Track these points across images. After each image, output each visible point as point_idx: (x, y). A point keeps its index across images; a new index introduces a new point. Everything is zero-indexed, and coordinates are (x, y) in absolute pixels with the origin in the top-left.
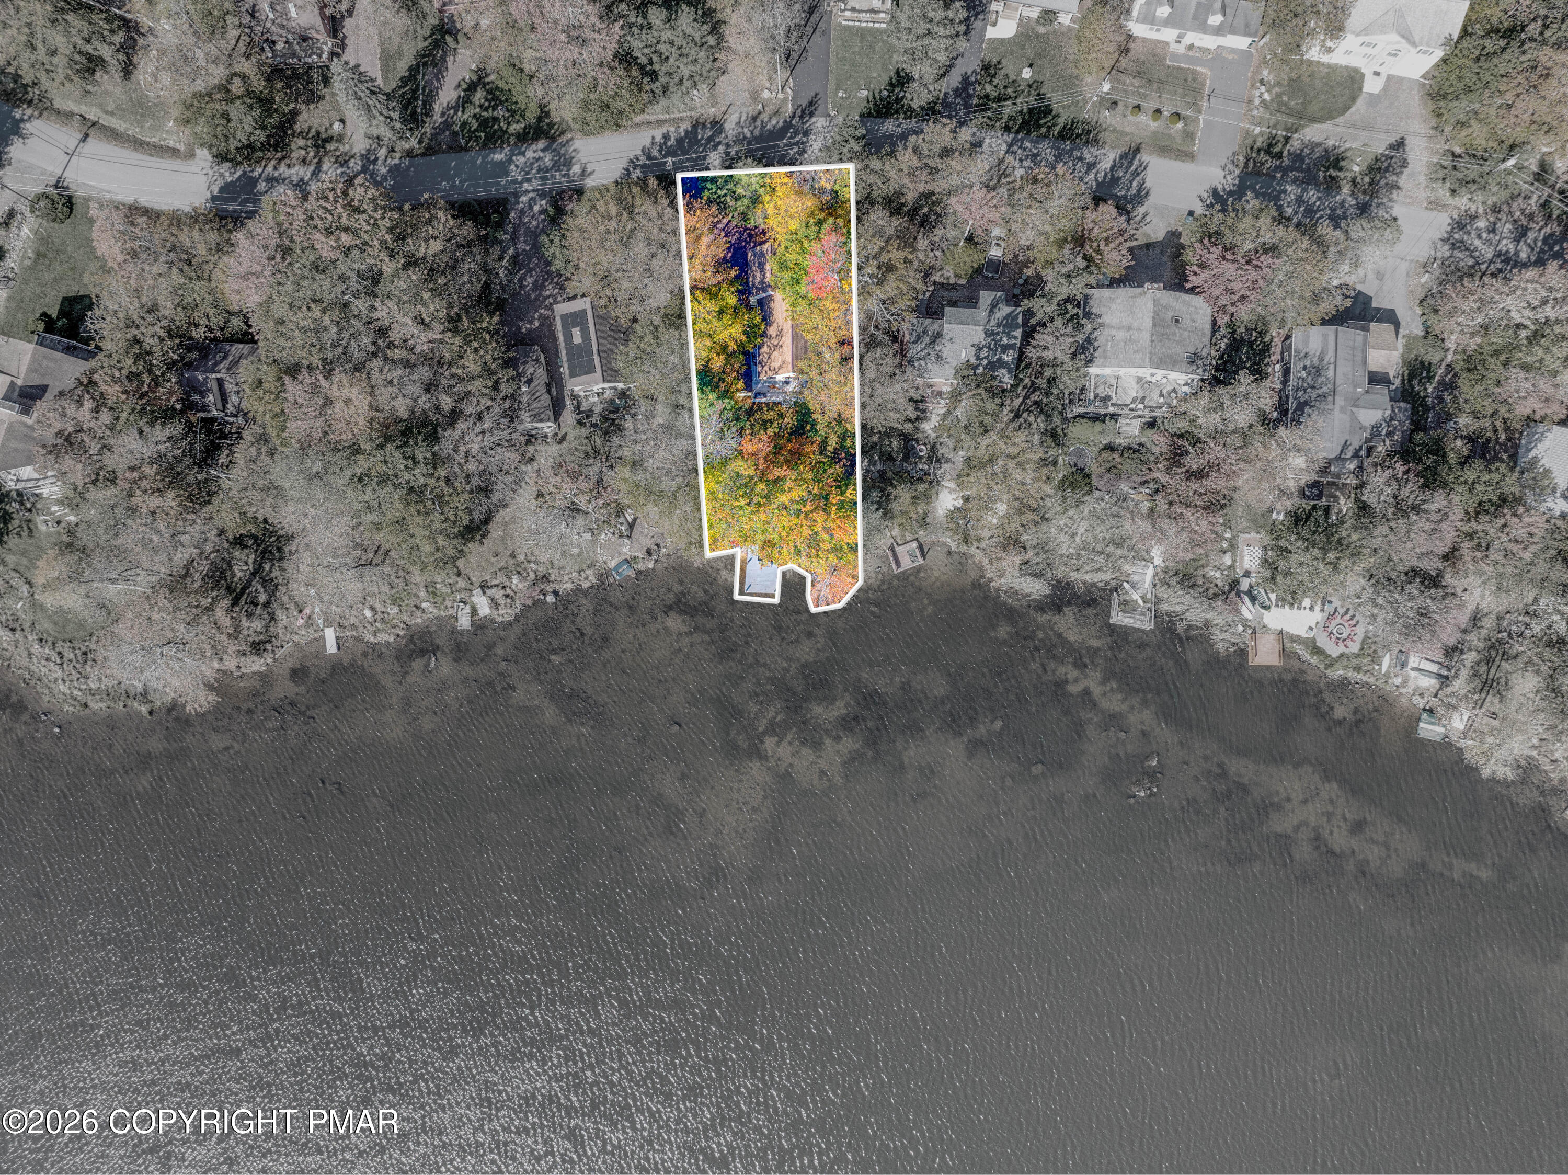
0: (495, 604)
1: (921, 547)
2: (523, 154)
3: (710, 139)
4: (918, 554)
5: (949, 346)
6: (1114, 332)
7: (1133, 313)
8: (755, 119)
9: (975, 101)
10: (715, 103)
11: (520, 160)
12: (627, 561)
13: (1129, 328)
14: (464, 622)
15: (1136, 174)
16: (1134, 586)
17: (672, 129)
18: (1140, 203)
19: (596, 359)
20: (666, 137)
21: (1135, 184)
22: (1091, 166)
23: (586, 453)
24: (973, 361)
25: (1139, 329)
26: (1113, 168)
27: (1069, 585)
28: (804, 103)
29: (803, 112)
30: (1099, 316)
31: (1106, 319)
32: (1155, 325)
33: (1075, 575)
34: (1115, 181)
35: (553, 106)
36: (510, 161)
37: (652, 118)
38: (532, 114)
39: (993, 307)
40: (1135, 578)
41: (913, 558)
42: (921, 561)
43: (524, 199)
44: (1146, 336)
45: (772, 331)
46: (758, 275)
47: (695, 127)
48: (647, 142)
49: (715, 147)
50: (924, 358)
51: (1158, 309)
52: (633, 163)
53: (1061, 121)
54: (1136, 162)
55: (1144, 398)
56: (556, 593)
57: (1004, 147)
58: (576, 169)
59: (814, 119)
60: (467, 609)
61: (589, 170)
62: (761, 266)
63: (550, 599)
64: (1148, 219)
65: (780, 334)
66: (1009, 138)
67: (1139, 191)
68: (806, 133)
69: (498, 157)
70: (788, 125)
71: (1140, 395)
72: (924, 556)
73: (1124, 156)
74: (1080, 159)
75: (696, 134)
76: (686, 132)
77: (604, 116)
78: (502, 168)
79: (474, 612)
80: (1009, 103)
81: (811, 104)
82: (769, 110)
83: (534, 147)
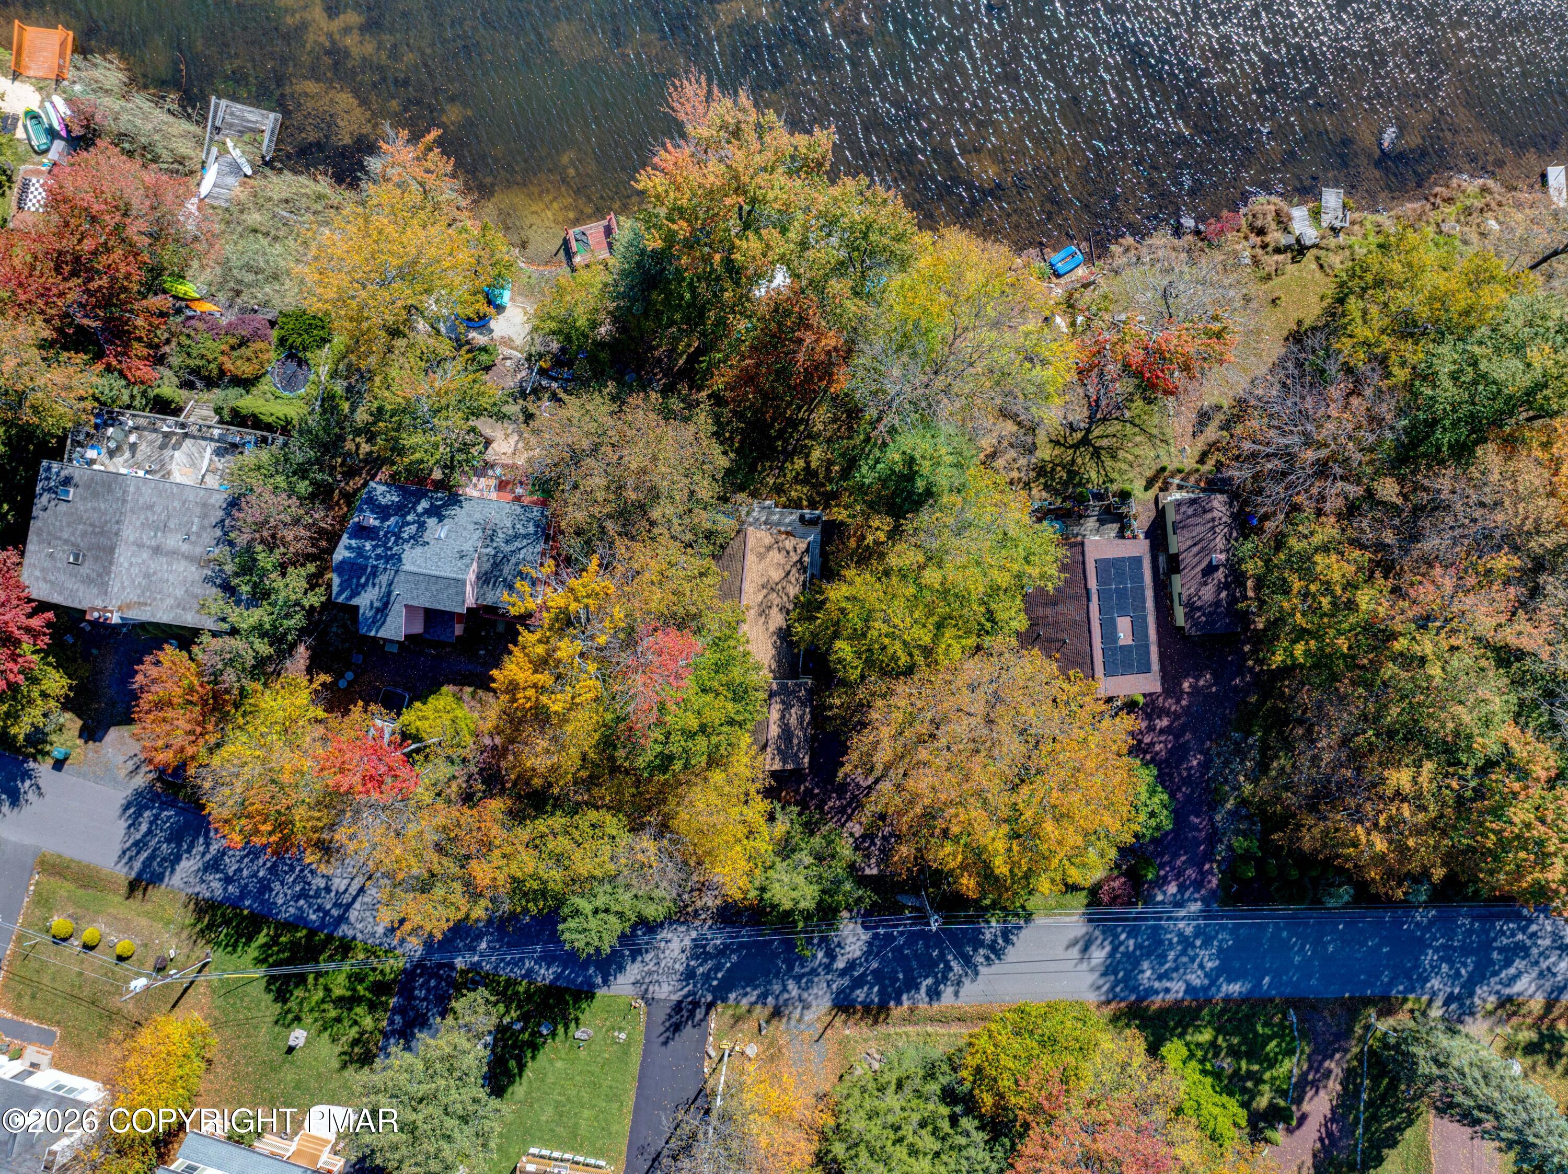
0: (1283, 222)
1: (569, 255)
2: (1190, 989)
3: (858, 983)
4: (574, 246)
5: (468, 547)
6: (185, 547)
7: (147, 576)
8: (777, 1013)
9: (393, 1001)
10: (843, 1043)
11: (1196, 979)
12: (1058, 276)
13: (157, 550)
14: (1332, 198)
15: (139, 845)
16: (236, 168)
17: (923, 1006)
18: (138, 794)
19: (1093, 584)
20: (934, 994)
21: (144, 828)
22: (214, 865)
23: (1114, 457)
24: (431, 522)
25: (140, 546)
26: (178, 859)
27: (339, 179)
28: (688, 1031)
29: (692, 1014)
30: (207, 580)
31: (194, 573)
32: (111, 550)
33: (328, 191)
34: (176, 837)
35: (1140, 1057)
36: (1213, 977)
37: (955, 1029)
38: (1174, 1050)
39: (383, 608)
40: (231, 180)
41: (582, 239)
42: (572, 233)
43: (1195, 907)
44: (129, 533)
45: (777, 620)
46: (793, 721)
47: (883, 1007)
48: (968, 987)
49: (852, 965)
50: (516, 537)
51: (101, 581)
52: (996, 951)
53: (253, 951)
54: (137, 865)
55: (163, 447)
56: (1178, 231)
57: (353, 915)
58: (1099, 955)
59: (676, 997)
60: (1326, 220)
61: (1075, 952)
62: (786, 734)
63: (1188, 222)
64: (130, 765)
65: (764, 610)
66: (344, 930)
67: (138, 814)
68: (689, 974)
69: (1235, 988)
70: (720, 994)
71: (167, 453)
72: (566, 243)
73: (156, 879)
74: (228, 880)
75: (881, 993)
76: (899, 1002)
77: (1047, 1028)
78: (1227, 970)
79: (1316, 214)
80: (338, 992)
81: (677, 1028)
82: (750, 1025)
83: (1170, 997)
